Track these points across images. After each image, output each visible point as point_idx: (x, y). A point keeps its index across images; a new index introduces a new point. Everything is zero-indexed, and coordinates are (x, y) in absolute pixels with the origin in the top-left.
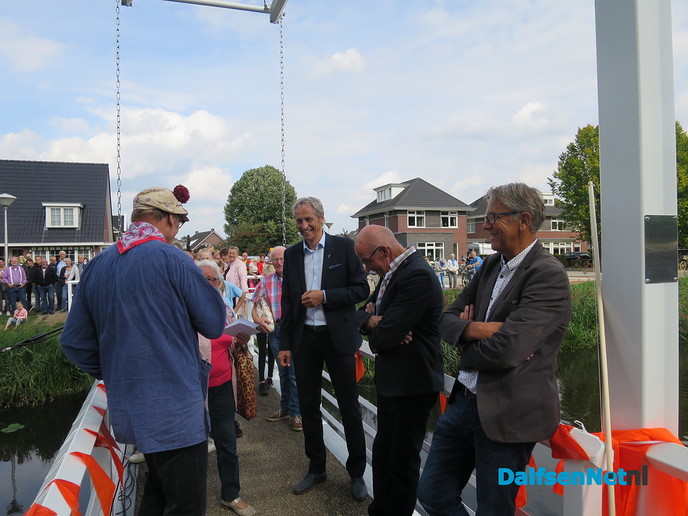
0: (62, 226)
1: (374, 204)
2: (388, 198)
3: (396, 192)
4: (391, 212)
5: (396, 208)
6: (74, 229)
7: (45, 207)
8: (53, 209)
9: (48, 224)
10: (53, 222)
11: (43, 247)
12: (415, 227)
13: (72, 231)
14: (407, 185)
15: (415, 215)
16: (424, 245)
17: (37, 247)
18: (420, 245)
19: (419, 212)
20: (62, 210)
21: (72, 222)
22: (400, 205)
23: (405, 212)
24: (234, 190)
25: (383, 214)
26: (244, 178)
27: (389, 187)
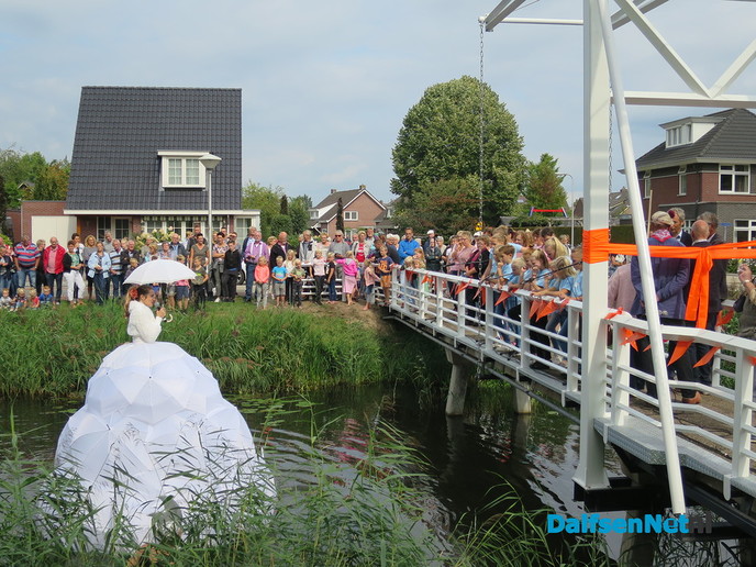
0: (184, 185)
1: (660, 151)
2: (685, 142)
3: (700, 131)
4: (690, 167)
5: (700, 160)
6: (200, 189)
7: (160, 158)
8: (171, 159)
9: (165, 182)
10: (171, 180)
11: (159, 216)
12: (733, 192)
13: (198, 193)
14: (720, 119)
15: (733, 173)
16: (746, 224)
17: (151, 216)
18: (740, 224)
19: (739, 168)
20: (184, 161)
21: (197, 180)
22: (706, 154)
23: (714, 166)
24: (409, 122)
25: (676, 169)
26: (426, 101)
27: (688, 122)
